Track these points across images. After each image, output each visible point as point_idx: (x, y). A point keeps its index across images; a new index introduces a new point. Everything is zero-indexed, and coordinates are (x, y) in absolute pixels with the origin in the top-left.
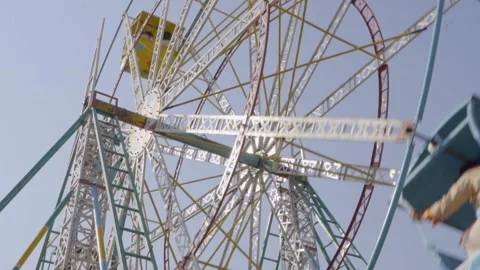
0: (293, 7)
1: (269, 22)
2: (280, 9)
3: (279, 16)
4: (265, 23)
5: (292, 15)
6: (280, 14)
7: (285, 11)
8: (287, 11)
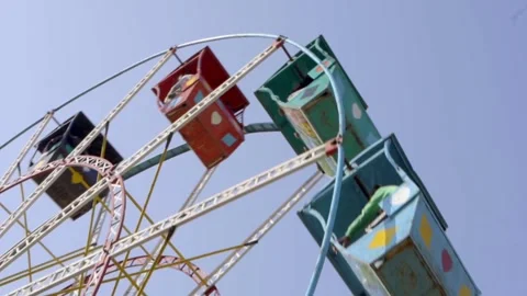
0: (138, 274)
1: (101, 282)
2: (123, 271)
3: (117, 280)
4: (96, 281)
5: (134, 283)
6: (120, 277)
7: (127, 276)
8: (128, 276)
